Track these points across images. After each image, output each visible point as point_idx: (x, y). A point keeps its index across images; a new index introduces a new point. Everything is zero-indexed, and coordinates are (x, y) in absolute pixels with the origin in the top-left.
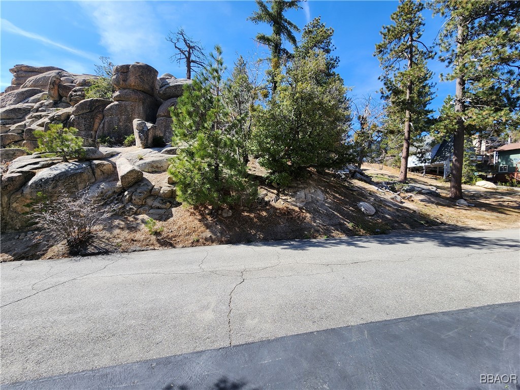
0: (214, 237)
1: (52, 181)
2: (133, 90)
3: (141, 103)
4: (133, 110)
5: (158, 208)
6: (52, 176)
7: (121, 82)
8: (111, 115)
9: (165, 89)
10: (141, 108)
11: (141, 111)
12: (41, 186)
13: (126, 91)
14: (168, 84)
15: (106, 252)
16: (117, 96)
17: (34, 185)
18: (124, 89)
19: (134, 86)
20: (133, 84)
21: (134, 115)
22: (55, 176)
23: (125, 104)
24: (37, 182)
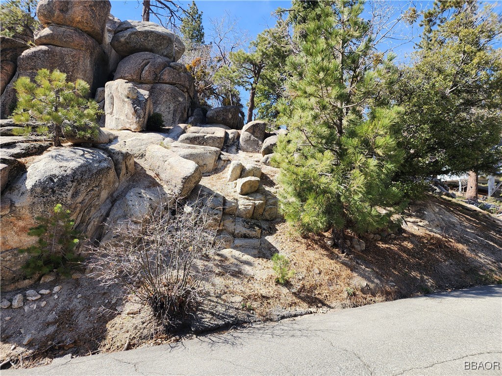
0: (372, 286)
1: (72, 181)
2: (76, 29)
3: (88, 55)
4: (75, 65)
5: (245, 236)
6: (69, 172)
7: (57, 13)
8: (31, 69)
9: (130, 35)
10: (88, 62)
11: (89, 68)
12: (54, 192)
13: (63, 29)
14: (132, 27)
15: (237, 324)
16: (46, 36)
17: (39, 190)
18: (59, 25)
19: (79, 22)
20: (79, 19)
21: (77, 72)
22: (75, 172)
23: (60, 51)
24: (45, 182)
